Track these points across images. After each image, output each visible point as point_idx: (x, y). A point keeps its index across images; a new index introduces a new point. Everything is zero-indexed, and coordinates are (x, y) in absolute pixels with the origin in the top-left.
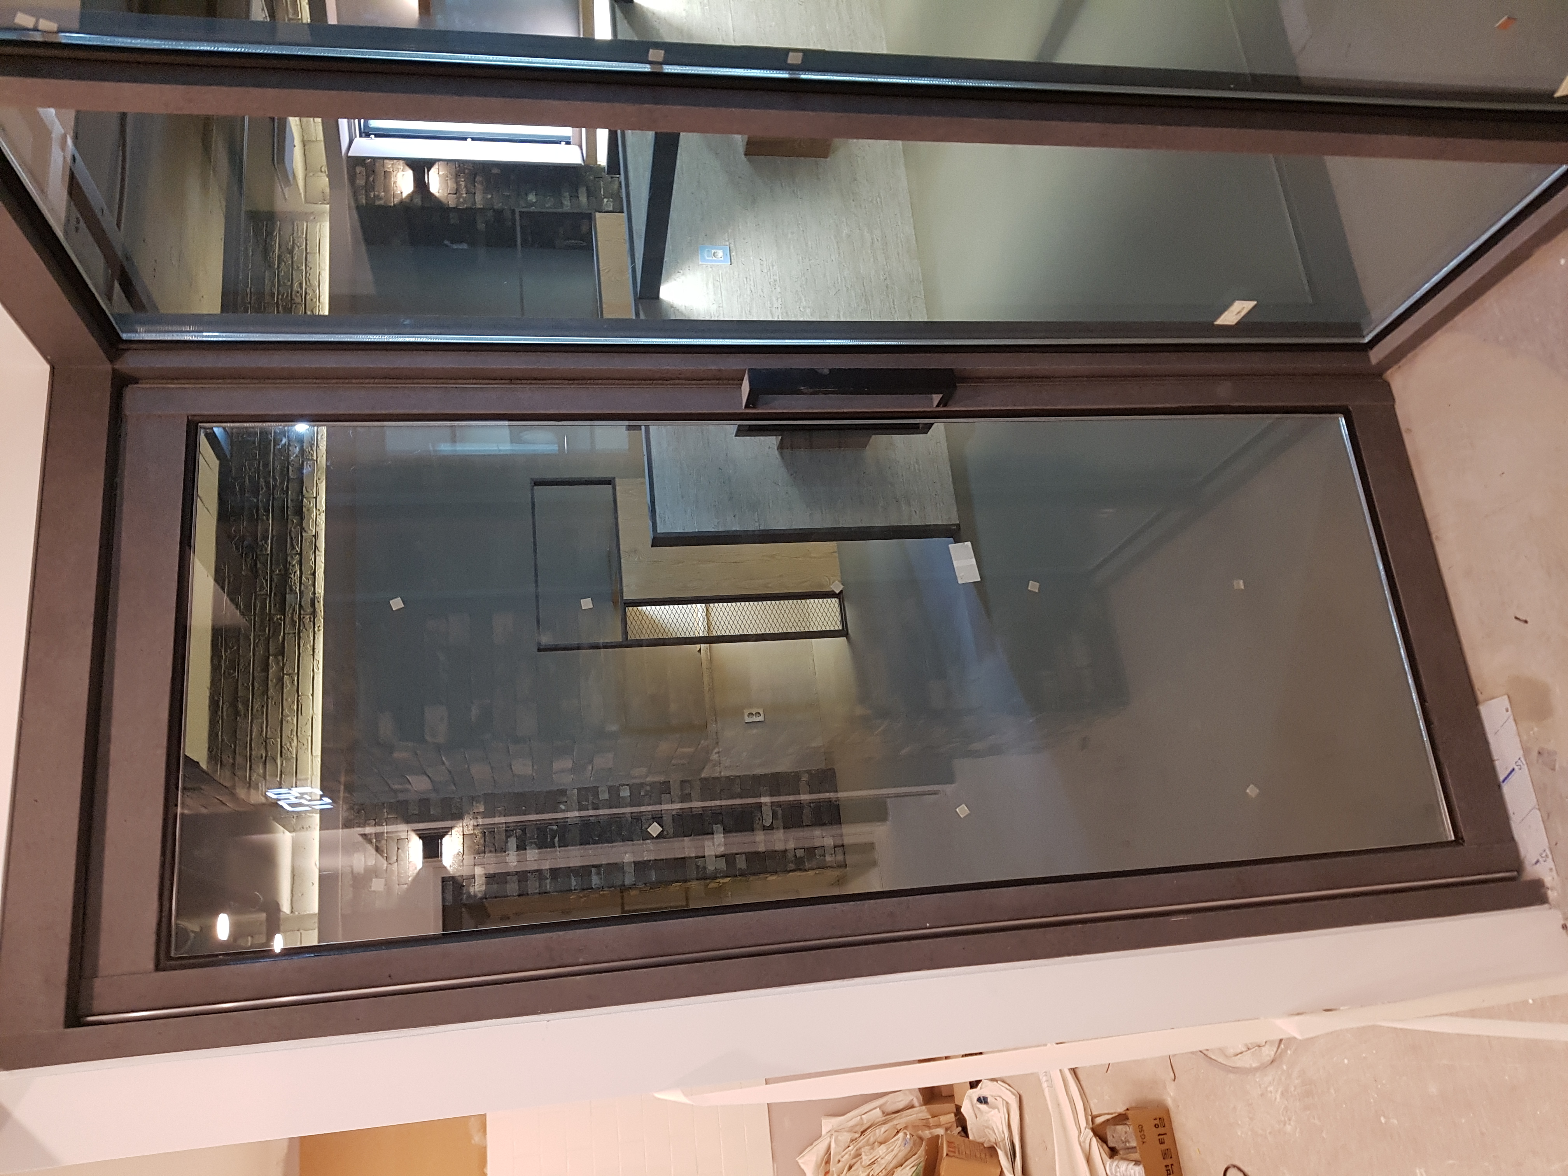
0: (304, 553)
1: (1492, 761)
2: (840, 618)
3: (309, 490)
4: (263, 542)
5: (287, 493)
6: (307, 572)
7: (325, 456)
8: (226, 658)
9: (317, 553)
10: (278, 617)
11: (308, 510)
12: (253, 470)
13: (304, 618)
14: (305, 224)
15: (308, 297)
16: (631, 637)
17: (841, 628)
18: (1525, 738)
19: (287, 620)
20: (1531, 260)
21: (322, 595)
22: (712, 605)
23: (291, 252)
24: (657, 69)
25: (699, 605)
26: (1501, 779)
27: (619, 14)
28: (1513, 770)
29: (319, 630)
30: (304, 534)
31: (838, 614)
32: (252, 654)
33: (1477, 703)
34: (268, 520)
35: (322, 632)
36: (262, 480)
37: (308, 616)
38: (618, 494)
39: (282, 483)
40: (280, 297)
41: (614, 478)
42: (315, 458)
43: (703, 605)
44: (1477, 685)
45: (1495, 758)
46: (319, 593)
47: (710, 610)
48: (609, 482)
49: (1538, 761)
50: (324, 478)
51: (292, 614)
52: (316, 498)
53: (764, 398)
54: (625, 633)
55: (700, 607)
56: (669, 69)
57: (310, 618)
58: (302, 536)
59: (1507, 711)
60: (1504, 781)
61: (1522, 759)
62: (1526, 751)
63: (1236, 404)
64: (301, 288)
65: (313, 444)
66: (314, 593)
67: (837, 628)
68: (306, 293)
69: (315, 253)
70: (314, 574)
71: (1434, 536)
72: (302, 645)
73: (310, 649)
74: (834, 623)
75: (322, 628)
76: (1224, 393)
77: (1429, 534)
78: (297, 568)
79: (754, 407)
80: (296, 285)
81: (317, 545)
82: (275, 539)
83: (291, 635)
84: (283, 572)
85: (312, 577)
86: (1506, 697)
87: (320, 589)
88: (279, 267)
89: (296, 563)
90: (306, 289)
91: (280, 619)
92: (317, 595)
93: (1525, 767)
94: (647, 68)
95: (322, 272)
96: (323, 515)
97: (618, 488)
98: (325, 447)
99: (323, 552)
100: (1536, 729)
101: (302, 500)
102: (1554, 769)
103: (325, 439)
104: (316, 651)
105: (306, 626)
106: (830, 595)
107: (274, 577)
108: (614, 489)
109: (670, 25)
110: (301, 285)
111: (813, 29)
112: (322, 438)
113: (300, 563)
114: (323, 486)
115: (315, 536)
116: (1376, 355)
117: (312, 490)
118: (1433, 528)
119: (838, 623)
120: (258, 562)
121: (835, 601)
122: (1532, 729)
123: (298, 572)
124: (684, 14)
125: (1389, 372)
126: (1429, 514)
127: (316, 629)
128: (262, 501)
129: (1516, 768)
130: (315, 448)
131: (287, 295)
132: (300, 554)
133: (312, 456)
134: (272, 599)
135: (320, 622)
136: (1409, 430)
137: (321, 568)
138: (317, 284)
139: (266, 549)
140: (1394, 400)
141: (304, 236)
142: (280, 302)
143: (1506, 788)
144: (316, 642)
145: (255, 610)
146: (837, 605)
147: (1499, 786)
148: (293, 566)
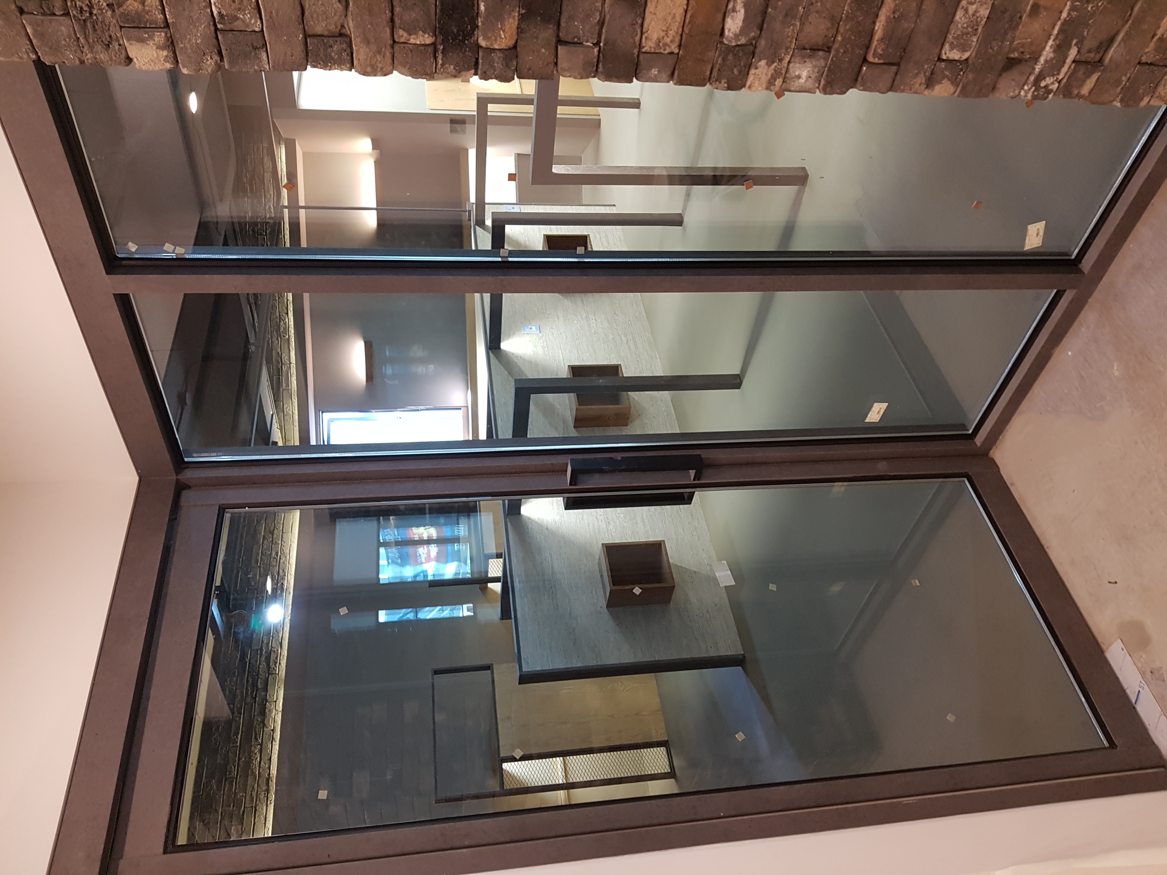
0: (264, 743)
1: (1124, 691)
2: (668, 763)
3: (271, 696)
4: (235, 737)
5: (256, 699)
6: (265, 758)
7: (284, 671)
8: (199, 830)
9: (274, 743)
10: (241, 794)
11: (269, 711)
12: (232, 684)
13: (260, 794)
14: (283, 514)
15: (281, 561)
16: (507, 786)
17: (669, 771)
18: (1139, 665)
19: (248, 797)
20: (1053, 358)
21: (275, 775)
22: (568, 758)
23: (272, 533)
24: (505, 260)
25: (558, 759)
26: (1134, 701)
27: (491, 355)
28: (1139, 691)
29: (271, 803)
30: (265, 729)
31: (666, 760)
32: (219, 825)
33: (1102, 652)
34: (240, 720)
35: (273, 804)
36: (238, 691)
37: (263, 793)
38: (495, 676)
39: (252, 692)
40: (262, 562)
41: (492, 664)
42: (277, 673)
43: (561, 758)
44: (1100, 640)
45: (1125, 688)
46: (272, 774)
47: (567, 762)
48: (488, 667)
49: (1152, 679)
50: (283, 686)
51: (252, 791)
52: (276, 702)
53: (581, 477)
54: (502, 784)
55: (559, 760)
56: (510, 259)
57: (265, 794)
58: (263, 731)
59: (1123, 649)
60: (1136, 703)
61: (1143, 682)
62: (1143, 674)
63: (892, 474)
64: (277, 556)
65: (277, 662)
66: (269, 774)
67: (666, 771)
68: (280, 558)
69: (289, 532)
70: (270, 759)
71: (1045, 547)
72: (257, 816)
73: (263, 819)
74: (664, 767)
75: (273, 802)
76: (882, 467)
77: (1042, 546)
78: (258, 755)
79: (575, 485)
80: (274, 553)
81: (274, 736)
82: (243, 734)
83: (249, 809)
84: (247, 759)
85: (269, 761)
86: (1119, 641)
87: (274, 771)
88: (263, 543)
89: (258, 751)
90: (280, 556)
91: (242, 796)
92: (271, 775)
93: (1146, 687)
94: (499, 259)
95: (292, 545)
96: (280, 714)
97: (495, 672)
98: (285, 664)
99: (278, 742)
100: (1144, 656)
101: (266, 703)
102: (1164, 681)
103: (286, 658)
104: (267, 820)
105: (261, 800)
106: (659, 744)
107: (240, 763)
108: (492, 673)
109: (524, 360)
110: (277, 553)
111: (613, 356)
112: (283, 658)
113: (261, 751)
114: (281, 693)
115: (273, 730)
116: (979, 440)
117: (273, 696)
118: (1043, 542)
119: (667, 767)
120: (230, 752)
121: (663, 749)
122: (1142, 657)
123: (259, 759)
124: (532, 353)
125: (991, 452)
126: (1038, 533)
127: (269, 803)
128: (237, 706)
129: (1141, 690)
130: (277, 665)
131: (267, 562)
132: (261, 745)
133: (275, 671)
134: (238, 781)
135: (272, 796)
136: (1012, 484)
137: (275, 754)
138: (288, 552)
139: (237, 742)
140: (998, 468)
141: (282, 522)
142: (262, 566)
143: (1139, 708)
144: (268, 813)
145: (224, 790)
146: (665, 753)
147: (1134, 708)
148: (256, 754)
